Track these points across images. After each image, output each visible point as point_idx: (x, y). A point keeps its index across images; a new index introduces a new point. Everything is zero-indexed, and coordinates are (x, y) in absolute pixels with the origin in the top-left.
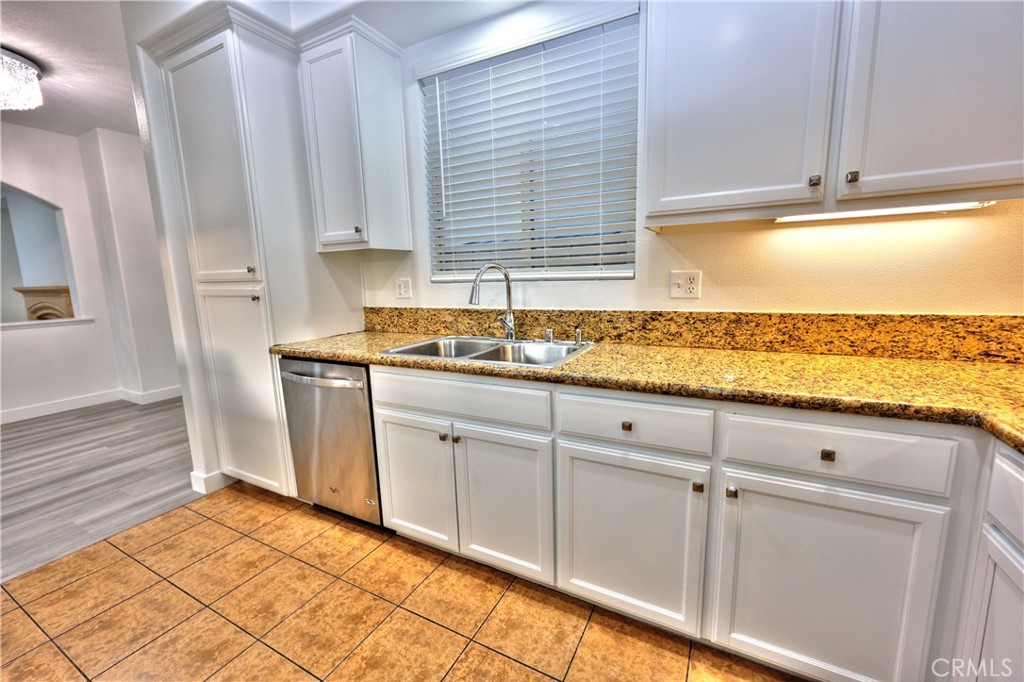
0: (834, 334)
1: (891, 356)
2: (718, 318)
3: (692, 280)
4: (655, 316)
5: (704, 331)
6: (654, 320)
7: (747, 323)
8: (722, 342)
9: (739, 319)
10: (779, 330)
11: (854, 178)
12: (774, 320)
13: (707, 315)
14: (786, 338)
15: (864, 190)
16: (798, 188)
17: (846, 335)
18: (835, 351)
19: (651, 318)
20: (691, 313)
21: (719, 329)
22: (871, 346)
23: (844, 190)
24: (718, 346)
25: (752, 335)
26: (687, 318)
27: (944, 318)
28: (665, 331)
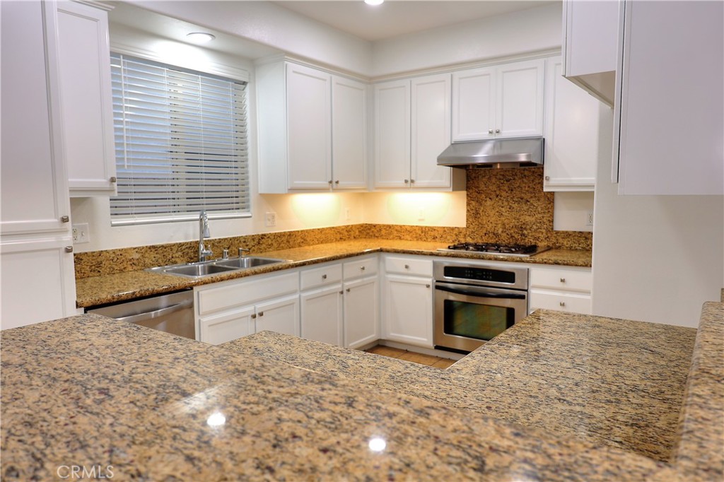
2: (284, 235)
3: (273, 217)
4: (263, 236)
5: (280, 241)
7: (293, 235)
8: (286, 246)
11: (338, 182)
13: (281, 233)
15: (338, 186)
16: (325, 184)
19: (261, 238)
20: (275, 233)
21: (285, 240)
23: (334, 186)
25: (294, 241)
28: (267, 244)
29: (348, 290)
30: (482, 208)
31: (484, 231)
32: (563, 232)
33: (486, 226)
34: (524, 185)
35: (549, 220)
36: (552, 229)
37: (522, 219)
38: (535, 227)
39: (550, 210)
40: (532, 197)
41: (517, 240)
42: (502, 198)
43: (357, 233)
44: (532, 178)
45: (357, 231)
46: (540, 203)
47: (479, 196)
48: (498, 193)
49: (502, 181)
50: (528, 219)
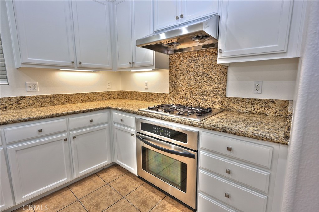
0: (78, 98)
1: (89, 102)
2: (47, 97)
3: (35, 85)
4: (22, 98)
5: (43, 101)
6: (22, 99)
7: (56, 97)
8: (50, 104)
9: (53, 97)
10: (65, 98)
11: (80, 63)
12: (63, 96)
13: (43, 96)
14: (67, 100)
15: (83, 66)
16: (68, 63)
17: (80, 98)
18: (79, 102)
19: (20, 99)
20: (37, 96)
21: (48, 100)
22: (85, 100)
23: (79, 65)
24: (48, 105)
25: (58, 101)
26: (36, 98)
27: (96, 93)
28: (28, 103)
29: (74, 137)
30: (178, 81)
31: (179, 96)
32: (234, 98)
33: (180, 93)
34: (205, 63)
35: (223, 89)
36: (225, 96)
37: (203, 88)
38: (212, 94)
39: (224, 81)
40: (210, 72)
41: (200, 103)
42: (190, 73)
43: (116, 96)
44: (211, 57)
45: (116, 95)
46: (216, 76)
47: (176, 72)
48: (188, 69)
49: (191, 61)
50: (208, 88)
